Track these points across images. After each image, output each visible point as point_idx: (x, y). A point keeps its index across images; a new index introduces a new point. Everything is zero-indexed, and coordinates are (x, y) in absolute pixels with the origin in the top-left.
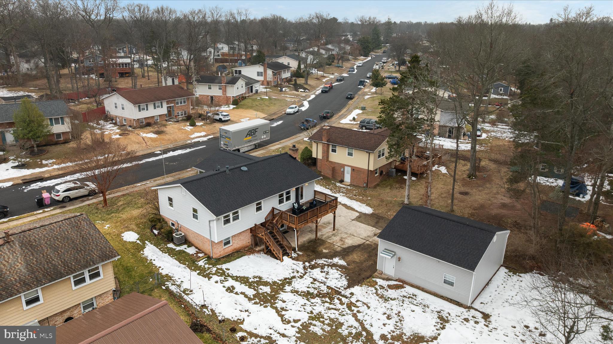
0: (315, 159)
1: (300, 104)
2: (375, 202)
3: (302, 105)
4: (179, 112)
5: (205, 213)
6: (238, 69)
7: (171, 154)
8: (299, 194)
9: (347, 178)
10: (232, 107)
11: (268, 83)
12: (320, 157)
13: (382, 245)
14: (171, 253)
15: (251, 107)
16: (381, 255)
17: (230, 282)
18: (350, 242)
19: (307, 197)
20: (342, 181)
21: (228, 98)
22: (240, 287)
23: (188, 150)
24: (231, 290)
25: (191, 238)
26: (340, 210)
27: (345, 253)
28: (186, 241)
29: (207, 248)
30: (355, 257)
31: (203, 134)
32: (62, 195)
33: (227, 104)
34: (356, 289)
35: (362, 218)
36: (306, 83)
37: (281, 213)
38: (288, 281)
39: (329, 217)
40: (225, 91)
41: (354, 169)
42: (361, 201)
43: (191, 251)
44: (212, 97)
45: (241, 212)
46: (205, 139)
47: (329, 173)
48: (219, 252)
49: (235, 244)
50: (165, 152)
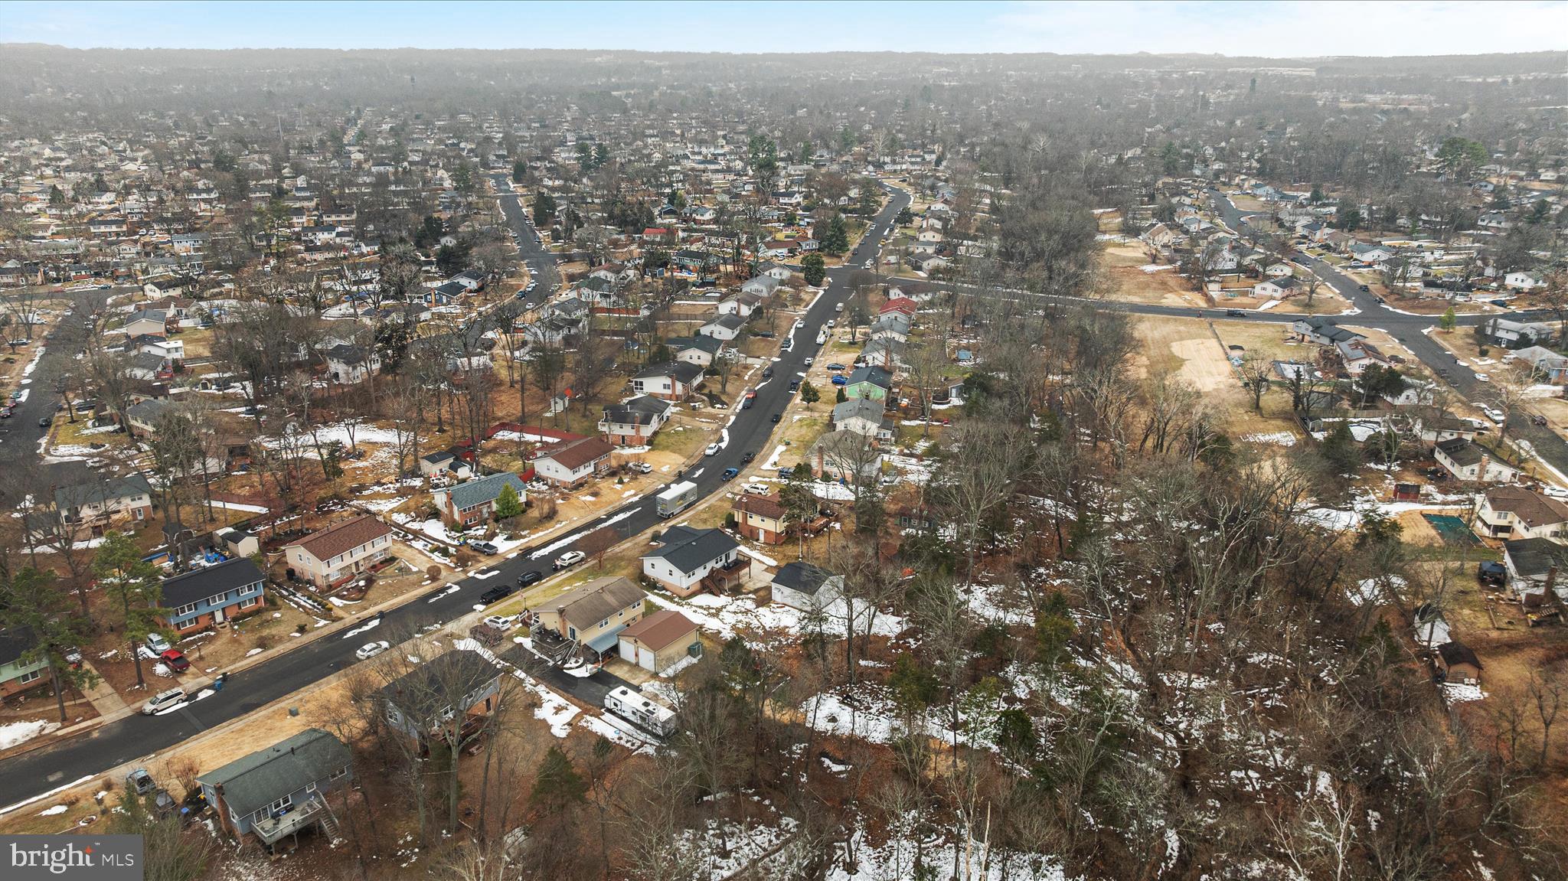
0: (737, 523)
1: (717, 437)
2: (780, 556)
3: (721, 440)
4: (603, 468)
5: (677, 572)
6: (639, 380)
7: (616, 519)
8: (727, 557)
9: (762, 538)
10: (647, 448)
11: (678, 398)
12: (740, 521)
13: (774, 585)
14: (658, 594)
15: (666, 448)
16: (774, 591)
17: (694, 608)
18: (759, 585)
19: (733, 557)
20: (757, 540)
21: (642, 438)
22: (699, 610)
23: (628, 514)
24: (695, 611)
25: (667, 587)
26: (754, 564)
27: (755, 591)
28: (664, 588)
29: (678, 591)
30: (762, 593)
31: (632, 492)
32: (568, 562)
33: (641, 444)
34: (760, 609)
35: (769, 569)
36: (724, 392)
37: (718, 570)
38: (724, 607)
39: (747, 570)
40: (638, 431)
41: (766, 531)
42: (770, 556)
43: (669, 593)
44: (623, 437)
45: (696, 571)
46: (636, 499)
47: (748, 534)
48: (684, 594)
49: (692, 589)
50: (610, 516)
